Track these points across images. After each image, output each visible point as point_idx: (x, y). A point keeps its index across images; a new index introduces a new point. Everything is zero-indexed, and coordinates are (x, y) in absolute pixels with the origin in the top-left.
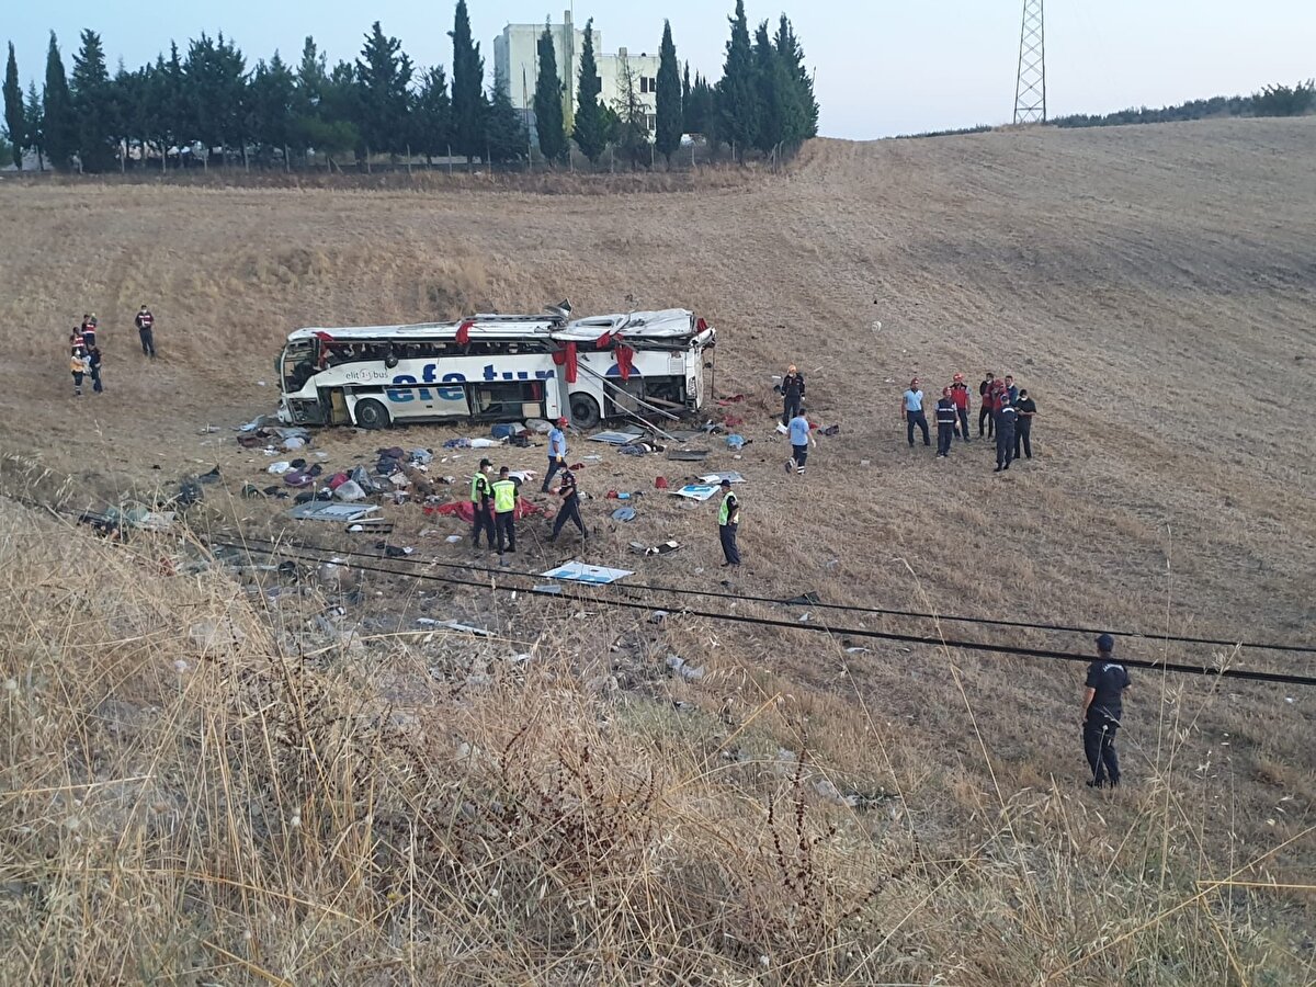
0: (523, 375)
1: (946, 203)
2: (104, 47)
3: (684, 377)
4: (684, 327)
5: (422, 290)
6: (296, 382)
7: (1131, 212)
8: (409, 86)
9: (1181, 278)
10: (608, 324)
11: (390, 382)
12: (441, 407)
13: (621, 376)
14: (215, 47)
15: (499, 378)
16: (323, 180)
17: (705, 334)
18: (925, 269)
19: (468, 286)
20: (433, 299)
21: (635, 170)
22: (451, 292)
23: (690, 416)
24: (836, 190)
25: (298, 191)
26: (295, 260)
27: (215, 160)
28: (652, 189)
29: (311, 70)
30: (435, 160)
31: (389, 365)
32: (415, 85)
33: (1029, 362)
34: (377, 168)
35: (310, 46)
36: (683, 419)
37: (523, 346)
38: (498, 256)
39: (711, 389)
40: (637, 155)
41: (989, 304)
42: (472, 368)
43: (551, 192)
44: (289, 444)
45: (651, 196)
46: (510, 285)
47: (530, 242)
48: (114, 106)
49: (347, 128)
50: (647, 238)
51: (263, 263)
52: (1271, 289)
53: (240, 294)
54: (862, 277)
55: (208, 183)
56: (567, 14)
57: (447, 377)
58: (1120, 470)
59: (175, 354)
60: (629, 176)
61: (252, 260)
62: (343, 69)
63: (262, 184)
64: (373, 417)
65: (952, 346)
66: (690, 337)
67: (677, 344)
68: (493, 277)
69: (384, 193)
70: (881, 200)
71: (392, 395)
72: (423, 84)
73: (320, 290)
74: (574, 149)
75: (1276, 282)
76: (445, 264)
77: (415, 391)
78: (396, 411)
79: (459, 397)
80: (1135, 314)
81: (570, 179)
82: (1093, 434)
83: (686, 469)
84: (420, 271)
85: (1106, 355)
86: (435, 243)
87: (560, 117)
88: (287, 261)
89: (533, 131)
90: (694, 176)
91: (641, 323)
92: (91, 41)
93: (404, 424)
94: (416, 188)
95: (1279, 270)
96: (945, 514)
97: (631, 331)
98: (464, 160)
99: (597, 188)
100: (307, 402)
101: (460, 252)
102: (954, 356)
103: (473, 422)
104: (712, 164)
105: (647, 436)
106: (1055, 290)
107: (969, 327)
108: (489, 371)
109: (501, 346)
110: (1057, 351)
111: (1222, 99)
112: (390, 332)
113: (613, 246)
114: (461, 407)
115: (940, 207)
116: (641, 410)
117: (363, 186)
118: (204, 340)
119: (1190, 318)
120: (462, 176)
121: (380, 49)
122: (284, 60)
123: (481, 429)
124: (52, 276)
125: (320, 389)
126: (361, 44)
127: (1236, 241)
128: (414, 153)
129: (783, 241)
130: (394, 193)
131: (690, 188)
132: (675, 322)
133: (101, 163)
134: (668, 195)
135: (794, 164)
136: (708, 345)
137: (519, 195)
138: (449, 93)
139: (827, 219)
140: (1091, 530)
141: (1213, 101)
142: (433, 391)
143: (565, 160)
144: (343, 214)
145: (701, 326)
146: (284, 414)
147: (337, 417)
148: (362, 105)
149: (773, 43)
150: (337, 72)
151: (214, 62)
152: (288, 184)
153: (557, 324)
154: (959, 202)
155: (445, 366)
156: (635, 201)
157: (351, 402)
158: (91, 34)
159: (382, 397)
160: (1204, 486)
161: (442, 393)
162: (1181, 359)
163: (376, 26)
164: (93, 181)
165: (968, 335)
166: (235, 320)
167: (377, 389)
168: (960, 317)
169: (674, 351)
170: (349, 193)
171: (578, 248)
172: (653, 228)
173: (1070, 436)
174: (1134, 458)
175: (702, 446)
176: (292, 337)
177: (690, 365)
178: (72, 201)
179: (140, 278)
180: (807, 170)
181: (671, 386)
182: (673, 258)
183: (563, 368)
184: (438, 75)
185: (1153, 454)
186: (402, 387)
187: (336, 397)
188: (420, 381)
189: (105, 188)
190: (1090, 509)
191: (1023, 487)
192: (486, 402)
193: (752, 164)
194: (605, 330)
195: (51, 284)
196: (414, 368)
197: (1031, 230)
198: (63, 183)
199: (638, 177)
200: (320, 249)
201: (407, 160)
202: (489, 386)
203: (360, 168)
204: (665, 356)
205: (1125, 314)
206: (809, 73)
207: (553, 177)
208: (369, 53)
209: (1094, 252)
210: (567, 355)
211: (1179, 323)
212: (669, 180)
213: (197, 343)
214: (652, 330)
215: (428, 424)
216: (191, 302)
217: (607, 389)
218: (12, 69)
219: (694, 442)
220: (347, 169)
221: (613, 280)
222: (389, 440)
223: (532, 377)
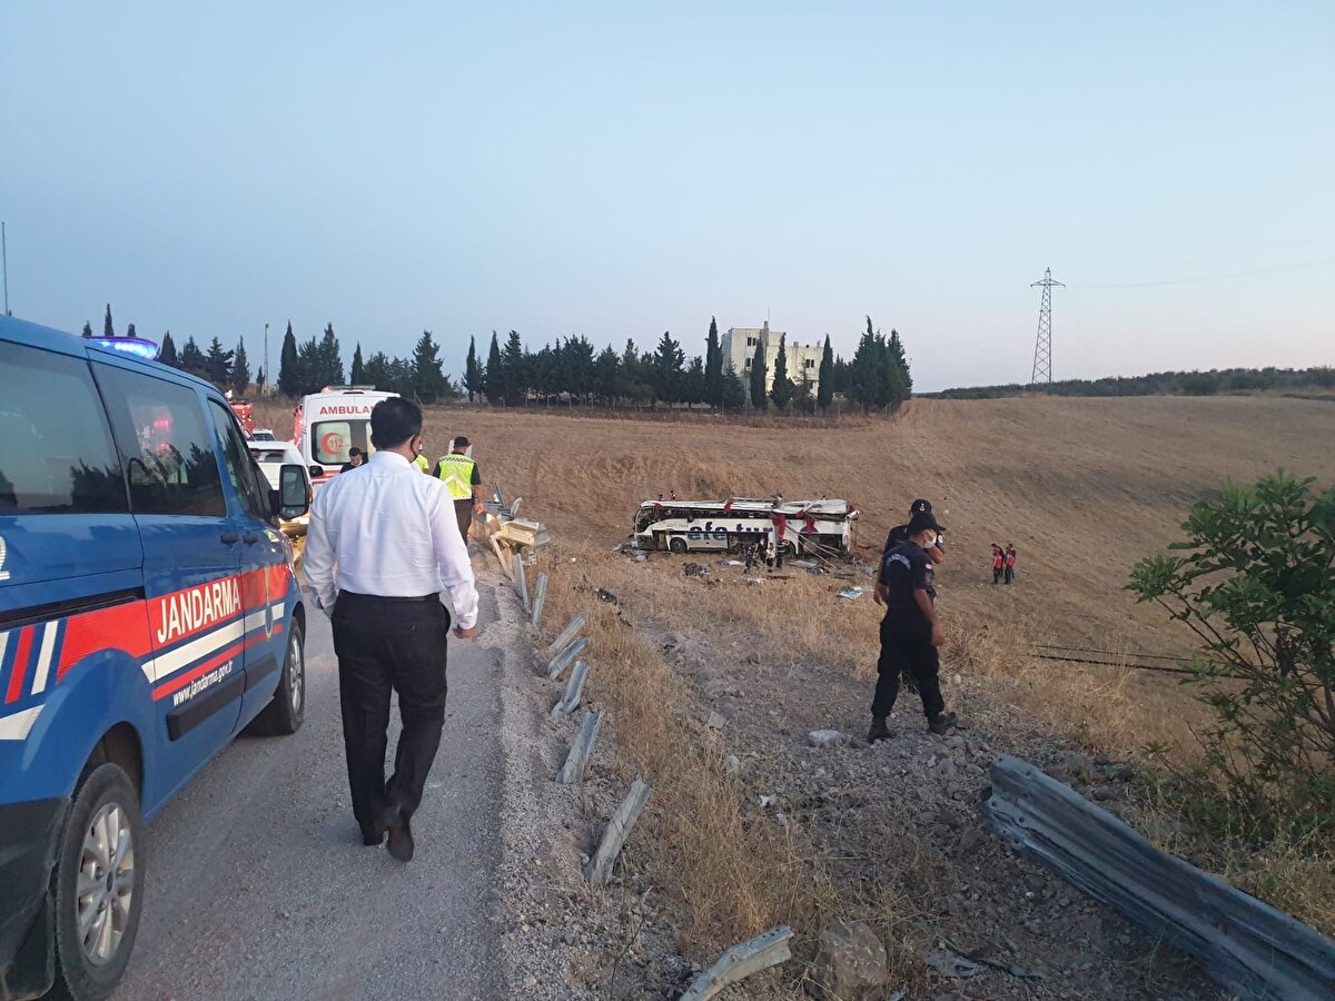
0: (756, 529)
1: (988, 442)
2: (521, 341)
3: (841, 535)
4: (842, 509)
5: (692, 480)
6: (643, 527)
7: (1098, 454)
8: (681, 367)
9: (1124, 495)
10: (802, 506)
11: (689, 529)
12: (713, 544)
13: (808, 533)
14: (579, 342)
15: (744, 530)
16: (632, 415)
17: (854, 513)
18: (974, 481)
19: (718, 479)
20: (698, 485)
21: (805, 416)
22: (708, 482)
23: (844, 556)
24: (922, 431)
25: (619, 421)
26: (626, 461)
27: (575, 402)
28: (814, 426)
29: (630, 356)
30: (694, 406)
31: (690, 521)
32: (685, 366)
33: (1032, 538)
34: (662, 410)
35: (630, 343)
36: (840, 558)
37: (757, 515)
38: (732, 463)
39: (854, 542)
40: (806, 406)
41: (1010, 503)
42: (731, 525)
43: (757, 427)
44: (639, 558)
45: (814, 430)
46: (740, 480)
47: (748, 455)
48: (525, 372)
49: (647, 388)
50: (813, 456)
51: (609, 462)
52: (1176, 504)
53: (598, 478)
54: (938, 484)
55: (571, 414)
56: (766, 323)
57: (718, 529)
58: (1075, 598)
59: (572, 509)
60: (801, 419)
61: (602, 460)
62: (647, 356)
63: (600, 417)
64: (679, 547)
65: (989, 526)
66: (845, 515)
67: (839, 518)
68: (731, 474)
69: (666, 424)
70: (949, 438)
71: (690, 537)
72: (689, 365)
73: (639, 478)
74: (771, 403)
75: (1179, 500)
76: (704, 466)
77: (702, 535)
78: (690, 544)
79: (723, 539)
80: (1094, 514)
81: (768, 419)
82: (1064, 579)
83: (844, 583)
84: (691, 470)
85: (1076, 536)
86: (697, 454)
87: (764, 385)
88: (620, 461)
89: (748, 394)
90: (839, 420)
91: (819, 506)
92: (514, 336)
93: (693, 551)
94: (682, 421)
95: (1182, 493)
96: (981, 614)
97: (815, 510)
98: (709, 407)
99: (784, 425)
100: (647, 538)
101: (711, 459)
102: (990, 532)
103: (729, 552)
104: (850, 414)
105: (820, 565)
106: (1050, 497)
107: (999, 517)
108: (739, 527)
109: (744, 514)
110: (1048, 532)
111: (1173, 373)
112: (691, 505)
113: (793, 458)
114: (724, 544)
115: (984, 445)
116: (818, 551)
117: (654, 420)
118: (584, 502)
119: (1125, 518)
120: (707, 415)
121: (668, 346)
122: (614, 350)
123: (734, 556)
124: (501, 464)
125: (654, 532)
126: (658, 343)
127: (1158, 475)
128: (682, 402)
129: (892, 462)
130: (670, 424)
131: (837, 427)
132: (838, 507)
133: (514, 401)
134: (824, 430)
135: (897, 415)
136: (855, 519)
137: (739, 427)
138: (704, 370)
139: (917, 448)
140: (1057, 626)
141: (1166, 374)
142: (711, 536)
143: (765, 409)
144: (647, 436)
145: (851, 509)
146: (635, 543)
147: (661, 546)
148: (657, 376)
149: (887, 345)
150: (643, 358)
151: (578, 350)
152: (614, 417)
153: (776, 504)
154: (995, 442)
155: (717, 523)
156: (804, 432)
157: (668, 539)
158: (514, 333)
159: (684, 537)
160: (1119, 608)
161: (715, 537)
162: (1118, 541)
163: (667, 334)
164: (511, 411)
165: (998, 521)
166: (599, 492)
167: (682, 533)
168: (994, 510)
169: (837, 521)
170: (647, 423)
171: (775, 459)
172: (816, 450)
173: (1051, 579)
174: (1084, 593)
175: (850, 572)
176: (643, 505)
177: (844, 529)
178: (503, 423)
179: (546, 466)
180: (905, 419)
181: (835, 539)
182: (828, 468)
183: (778, 527)
184: (698, 360)
185: (1095, 591)
186: (694, 532)
187: (661, 536)
188: (704, 530)
189: (517, 416)
190: (1057, 616)
191: (1024, 604)
192: (736, 542)
193: (873, 415)
194: (801, 509)
195: (501, 468)
196: (702, 523)
197: (1037, 462)
198: (494, 412)
199: (807, 419)
200: (638, 456)
201: (677, 405)
202: (739, 534)
203: (652, 409)
204: (832, 524)
205: (1089, 514)
206: (907, 362)
207: (758, 418)
208: (661, 348)
209: (1073, 476)
210: (780, 520)
211: (1119, 520)
212: (824, 422)
213: (581, 504)
214: (825, 510)
215: (707, 552)
216: (575, 481)
217: (800, 538)
218: (472, 350)
219: (846, 569)
220: (645, 409)
221: (795, 479)
222: (689, 559)
223: (761, 530)
